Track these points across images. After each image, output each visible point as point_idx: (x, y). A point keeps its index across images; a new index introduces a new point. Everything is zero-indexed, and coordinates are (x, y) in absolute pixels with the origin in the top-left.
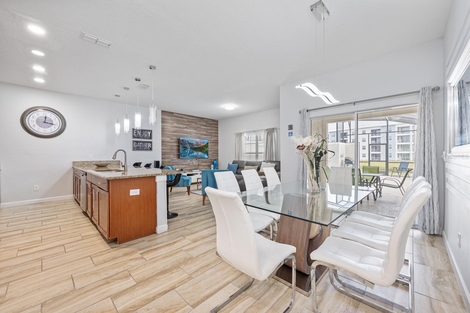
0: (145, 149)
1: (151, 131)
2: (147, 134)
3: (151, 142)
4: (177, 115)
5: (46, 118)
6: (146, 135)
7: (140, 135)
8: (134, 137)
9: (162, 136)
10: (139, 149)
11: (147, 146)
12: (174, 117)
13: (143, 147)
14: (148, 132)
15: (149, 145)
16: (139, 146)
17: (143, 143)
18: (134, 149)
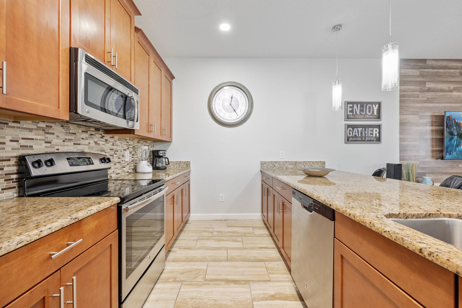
0: (368, 141)
1: (379, 104)
2: (371, 110)
3: (379, 127)
4: (434, 63)
5: (232, 98)
6: (369, 112)
7: (358, 113)
8: (348, 118)
9: (400, 112)
10: (356, 141)
11: (371, 134)
12: (428, 69)
13: (363, 136)
14: (374, 106)
15: (375, 131)
16: (357, 134)
17: (364, 129)
18: (348, 140)
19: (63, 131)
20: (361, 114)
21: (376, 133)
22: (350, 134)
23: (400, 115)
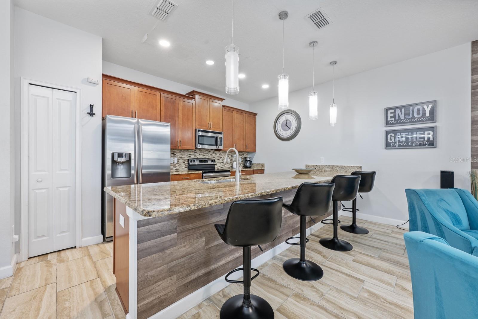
1: (434, 103)
5: (287, 121)
6: (418, 114)
7: (403, 118)
8: (388, 123)
10: (400, 146)
11: (421, 138)
13: (409, 140)
14: (425, 106)
16: (400, 139)
17: (410, 133)
18: (388, 146)
19: (199, 151)
20: (405, 118)
21: (429, 136)
22: (391, 139)
23: (472, 111)
